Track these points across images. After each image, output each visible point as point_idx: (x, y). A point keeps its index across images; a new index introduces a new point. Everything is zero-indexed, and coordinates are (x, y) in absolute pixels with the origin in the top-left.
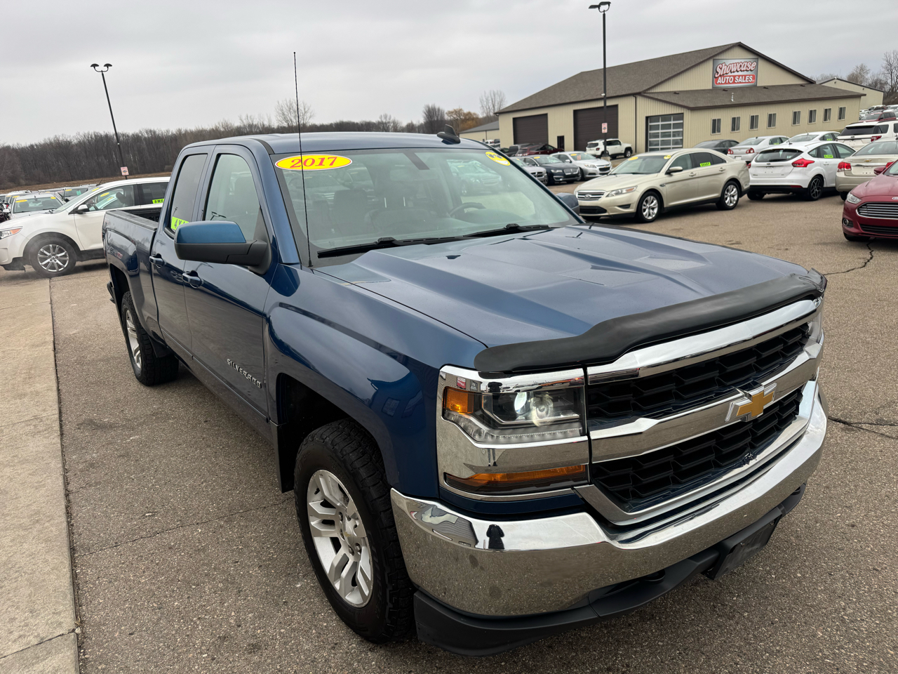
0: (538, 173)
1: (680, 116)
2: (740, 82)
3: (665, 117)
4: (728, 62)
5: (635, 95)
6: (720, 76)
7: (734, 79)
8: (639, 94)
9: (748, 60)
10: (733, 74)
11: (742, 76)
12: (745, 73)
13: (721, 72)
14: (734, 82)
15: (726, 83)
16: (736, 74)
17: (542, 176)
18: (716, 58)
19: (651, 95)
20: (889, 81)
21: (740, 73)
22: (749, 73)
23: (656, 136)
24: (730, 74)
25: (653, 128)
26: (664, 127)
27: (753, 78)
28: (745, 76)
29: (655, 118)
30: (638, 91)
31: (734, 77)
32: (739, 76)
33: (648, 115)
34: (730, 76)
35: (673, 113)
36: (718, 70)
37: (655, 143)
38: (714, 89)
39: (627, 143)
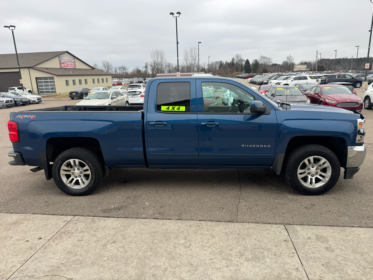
0: (11, 100)
1: (53, 78)
2: (70, 66)
3: (45, 78)
4: (64, 58)
5: (28, 68)
6: (62, 63)
7: (68, 65)
8: (31, 67)
9: (71, 58)
10: (67, 63)
11: (70, 64)
12: (71, 63)
13: (62, 62)
14: (68, 66)
15: (65, 66)
16: (68, 63)
17: (12, 102)
18: (59, 56)
19: (36, 68)
20: (105, 70)
21: (69, 63)
22: (72, 63)
23: (42, 86)
24: (66, 63)
25: (39, 82)
26: (45, 82)
27: (74, 65)
28: (71, 64)
29: (41, 78)
30: (30, 66)
31: (68, 64)
32: (69, 64)
33: (36, 77)
34: (66, 64)
35: (49, 77)
36: (61, 61)
37: (42, 89)
38: (61, 68)
39: (29, 89)
